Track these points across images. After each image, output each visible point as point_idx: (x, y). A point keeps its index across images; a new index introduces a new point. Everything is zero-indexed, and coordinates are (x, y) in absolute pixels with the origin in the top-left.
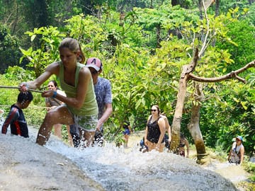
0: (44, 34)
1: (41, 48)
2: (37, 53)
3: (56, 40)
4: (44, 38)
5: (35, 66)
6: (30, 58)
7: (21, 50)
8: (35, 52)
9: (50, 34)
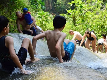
0: (76, 3)
1: (75, 9)
2: (73, 11)
3: (81, 5)
4: (76, 5)
5: (73, 16)
6: (71, 13)
7: (67, 10)
8: (72, 11)
9: (78, 3)
